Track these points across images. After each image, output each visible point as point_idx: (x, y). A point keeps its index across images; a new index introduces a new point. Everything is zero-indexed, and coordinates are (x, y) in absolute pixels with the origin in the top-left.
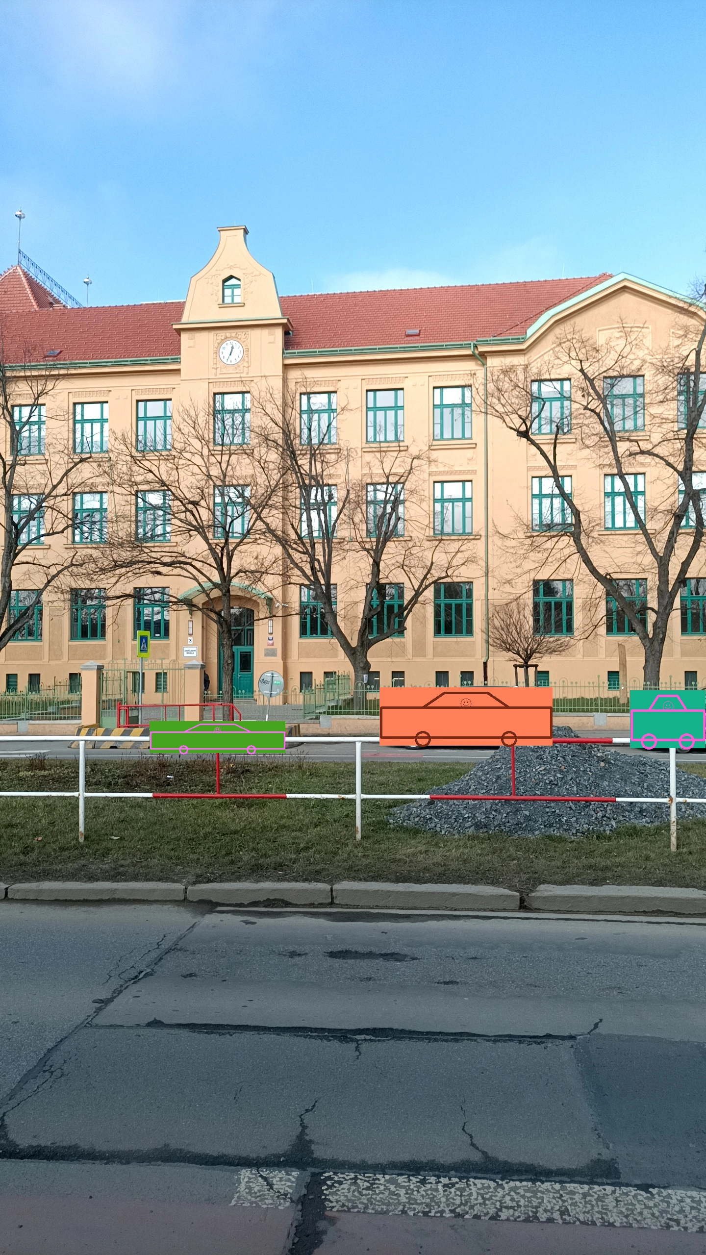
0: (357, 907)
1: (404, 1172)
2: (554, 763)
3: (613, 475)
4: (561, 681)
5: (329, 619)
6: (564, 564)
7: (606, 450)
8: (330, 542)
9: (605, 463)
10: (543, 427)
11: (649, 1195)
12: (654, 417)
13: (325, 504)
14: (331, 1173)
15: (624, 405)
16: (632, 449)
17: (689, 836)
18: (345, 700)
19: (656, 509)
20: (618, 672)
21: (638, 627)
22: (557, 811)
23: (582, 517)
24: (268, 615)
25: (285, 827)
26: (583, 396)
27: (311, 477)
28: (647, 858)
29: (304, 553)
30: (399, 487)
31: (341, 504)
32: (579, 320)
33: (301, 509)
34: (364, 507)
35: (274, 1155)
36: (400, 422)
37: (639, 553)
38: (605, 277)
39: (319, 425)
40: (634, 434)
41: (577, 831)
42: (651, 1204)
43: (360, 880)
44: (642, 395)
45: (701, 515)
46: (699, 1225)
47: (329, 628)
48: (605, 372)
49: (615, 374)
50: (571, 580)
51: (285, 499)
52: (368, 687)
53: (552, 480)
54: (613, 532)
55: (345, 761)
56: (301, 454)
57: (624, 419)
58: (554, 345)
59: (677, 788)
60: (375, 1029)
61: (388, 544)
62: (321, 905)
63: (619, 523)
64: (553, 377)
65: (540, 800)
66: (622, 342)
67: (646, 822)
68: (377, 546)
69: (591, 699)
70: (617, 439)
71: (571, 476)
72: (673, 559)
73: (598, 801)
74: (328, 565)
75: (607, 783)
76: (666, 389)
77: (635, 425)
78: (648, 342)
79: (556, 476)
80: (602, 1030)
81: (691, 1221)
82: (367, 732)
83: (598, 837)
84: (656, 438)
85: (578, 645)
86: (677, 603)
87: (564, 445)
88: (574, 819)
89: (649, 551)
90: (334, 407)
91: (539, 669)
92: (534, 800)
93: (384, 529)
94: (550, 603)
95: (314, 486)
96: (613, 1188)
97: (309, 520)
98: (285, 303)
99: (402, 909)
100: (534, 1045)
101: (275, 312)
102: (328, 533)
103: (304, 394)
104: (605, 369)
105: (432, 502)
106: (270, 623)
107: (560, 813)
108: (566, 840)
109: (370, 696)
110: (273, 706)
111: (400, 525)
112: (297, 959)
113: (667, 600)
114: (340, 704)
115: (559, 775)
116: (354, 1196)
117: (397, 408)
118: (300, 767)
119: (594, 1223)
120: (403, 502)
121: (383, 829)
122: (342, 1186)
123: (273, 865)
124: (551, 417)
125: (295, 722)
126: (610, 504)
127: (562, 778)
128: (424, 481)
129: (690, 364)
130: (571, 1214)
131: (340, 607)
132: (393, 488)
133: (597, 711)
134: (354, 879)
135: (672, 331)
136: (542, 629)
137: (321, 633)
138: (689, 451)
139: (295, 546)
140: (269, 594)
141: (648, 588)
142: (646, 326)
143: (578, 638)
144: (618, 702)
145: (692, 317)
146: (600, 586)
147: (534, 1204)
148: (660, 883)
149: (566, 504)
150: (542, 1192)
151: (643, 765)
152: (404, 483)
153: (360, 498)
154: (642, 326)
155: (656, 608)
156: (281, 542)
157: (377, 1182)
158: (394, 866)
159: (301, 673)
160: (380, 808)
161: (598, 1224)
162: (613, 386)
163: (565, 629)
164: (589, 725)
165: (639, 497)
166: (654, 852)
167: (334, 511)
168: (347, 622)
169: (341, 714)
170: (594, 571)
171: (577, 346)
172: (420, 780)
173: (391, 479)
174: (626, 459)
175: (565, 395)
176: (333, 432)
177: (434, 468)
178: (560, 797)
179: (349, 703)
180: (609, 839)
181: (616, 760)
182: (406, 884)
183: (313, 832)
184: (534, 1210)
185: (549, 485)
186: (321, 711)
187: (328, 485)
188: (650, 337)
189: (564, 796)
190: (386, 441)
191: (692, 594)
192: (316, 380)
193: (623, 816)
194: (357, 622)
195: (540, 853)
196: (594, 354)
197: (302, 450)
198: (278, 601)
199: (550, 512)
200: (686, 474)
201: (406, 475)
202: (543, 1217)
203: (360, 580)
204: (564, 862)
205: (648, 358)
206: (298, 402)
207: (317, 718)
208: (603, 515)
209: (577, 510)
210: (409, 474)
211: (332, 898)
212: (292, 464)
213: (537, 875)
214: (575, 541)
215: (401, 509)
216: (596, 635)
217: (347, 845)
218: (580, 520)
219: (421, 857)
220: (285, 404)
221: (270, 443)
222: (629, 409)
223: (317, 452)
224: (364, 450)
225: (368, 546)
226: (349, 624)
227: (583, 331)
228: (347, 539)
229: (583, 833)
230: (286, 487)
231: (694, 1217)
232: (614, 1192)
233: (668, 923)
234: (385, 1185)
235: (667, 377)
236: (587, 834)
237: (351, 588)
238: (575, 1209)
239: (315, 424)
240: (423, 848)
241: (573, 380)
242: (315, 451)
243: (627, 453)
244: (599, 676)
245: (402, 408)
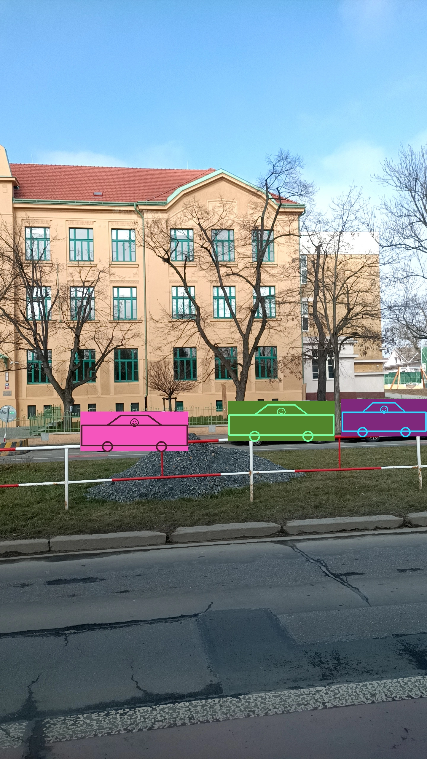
0: (66, 551)
1: (95, 711)
2: (186, 455)
3: (217, 287)
4: (190, 407)
5: (47, 372)
6: (191, 338)
7: (214, 272)
8: (46, 323)
9: (213, 279)
10: (178, 257)
11: (238, 700)
12: (240, 254)
13: (43, 298)
14: (49, 719)
15: (223, 246)
16: (228, 272)
17: (260, 493)
18: (58, 423)
19: (241, 307)
20: (221, 401)
21: (232, 375)
22: (188, 483)
23: (201, 311)
24: (5, 369)
25: (18, 505)
26: (200, 239)
27: (34, 281)
28: (238, 507)
29: (29, 329)
30: (91, 289)
31: (54, 299)
32: (197, 195)
33: (27, 301)
34: (69, 301)
35: (11, 714)
36: (91, 249)
37: (233, 332)
38: (211, 171)
39: (38, 248)
40: (229, 263)
41: (199, 494)
42: (240, 704)
43: (68, 534)
44: (233, 241)
45: (265, 311)
46: (265, 711)
47: (47, 377)
48: (212, 226)
49: (218, 228)
50: (195, 348)
51: (16, 294)
52: (73, 414)
53: (183, 288)
54: (218, 320)
55: (58, 461)
56: (26, 266)
57: (223, 254)
58: (183, 208)
59: (254, 466)
60: (77, 626)
61: (85, 324)
62: (42, 553)
63: (221, 315)
64: (183, 227)
65: (178, 477)
66: (221, 209)
67: (237, 486)
68: (78, 325)
69: (207, 417)
70: (220, 266)
71: (194, 286)
72: (251, 335)
73: (210, 476)
74: (46, 337)
75: (216, 465)
76: (246, 238)
77: (230, 258)
78: (235, 211)
79: (186, 286)
80: (213, 608)
81: (261, 710)
82: (72, 442)
83: (211, 497)
84: (241, 266)
85: (199, 385)
86: (253, 361)
87: (190, 268)
88: (197, 487)
89: (238, 331)
90: (48, 237)
91: (177, 400)
92: (174, 478)
93: (82, 315)
94: (183, 361)
95: (36, 287)
96: (219, 699)
97: (33, 308)
98: (13, 168)
99: (95, 550)
100: (174, 623)
101: (7, 173)
102: (45, 317)
103: (28, 227)
104: (212, 224)
105: (112, 299)
106: (7, 374)
107: (190, 485)
108: (193, 500)
109: (74, 420)
110: (9, 428)
111: (92, 313)
112: (26, 588)
113: (248, 359)
114: (55, 425)
115: (189, 462)
116: (64, 731)
117: (89, 240)
118: (28, 466)
119: (208, 721)
120: (94, 299)
121: (83, 501)
122: (56, 726)
123: (9, 530)
124: (182, 251)
125: (25, 437)
126: (216, 303)
127: (191, 464)
128: (107, 286)
129: (258, 224)
130: (196, 718)
131: (54, 364)
132: (87, 290)
133: (210, 424)
134: (64, 534)
135: (248, 205)
136: (179, 377)
137: (42, 381)
138: (259, 274)
139: (23, 325)
140: (6, 356)
141: (238, 352)
142: (234, 201)
143: (199, 381)
144: (222, 418)
145: (259, 198)
146: (211, 351)
147: (174, 716)
148: (244, 521)
149: (192, 303)
150: (179, 709)
151: (235, 453)
152: (94, 287)
153: (66, 295)
154: (232, 201)
155: (242, 364)
156: (13, 322)
157: (79, 719)
158: (89, 524)
159: (28, 406)
160: (81, 489)
161: (211, 721)
162: (217, 235)
163: (192, 376)
164: (206, 432)
165: (232, 300)
166: (241, 503)
167: (49, 303)
168: (58, 373)
169: (55, 431)
170: (208, 342)
171: (196, 210)
172: (106, 470)
173: (86, 284)
174: (225, 277)
175: (190, 238)
176: (47, 253)
177: (113, 279)
178: (189, 475)
179: (61, 425)
180: (217, 497)
181: (220, 451)
182: (97, 534)
183: (37, 507)
184: (174, 720)
185: (181, 291)
186: (42, 430)
187: (45, 286)
188: (236, 208)
189: (191, 474)
190: (82, 260)
191: (261, 356)
192: (35, 219)
193: (225, 484)
194: (65, 373)
195: (178, 509)
196: (206, 215)
197: (27, 263)
198: (12, 360)
199: (182, 307)
200: (257, 287)
201: (95, 282)
202: (179, 723)
203: (67, 347)
204: (192, 513)
205: (236, 220)
206: (24, 232)
207: (40, 435)
208: (212, 310)
209: (198, 306)
210: (97, 281)
211: (50, 548)
212: (20, 272)
213: (176, 522)
214: (197, 325)
215: (92, 303)
216: (210, 379)
217: (59, 513)
218: (200, 312)
219: (106, 517)
220: (15, 233)
221: (4, 257)
222: (226, 248)
223: (37, 265)
224: (68, 265)
225: (72, 326)
226: (60, 374)
227: (200, 201)
228: (58, 321)
229: (202, 495)
230: (16, 287)
231: (263, 708)
232: (219, 701)
233: (249, 543)
234: (83, 721)
235: (246, 231)
236: (204, 495)
237: (61, 352)
238: (197, 715)
239: (35, 247)
240: (107, 511)
241: (194, 230)
242: (36, 264)
243: (225, 274)
244: (211, 403)
245: (92, 240)
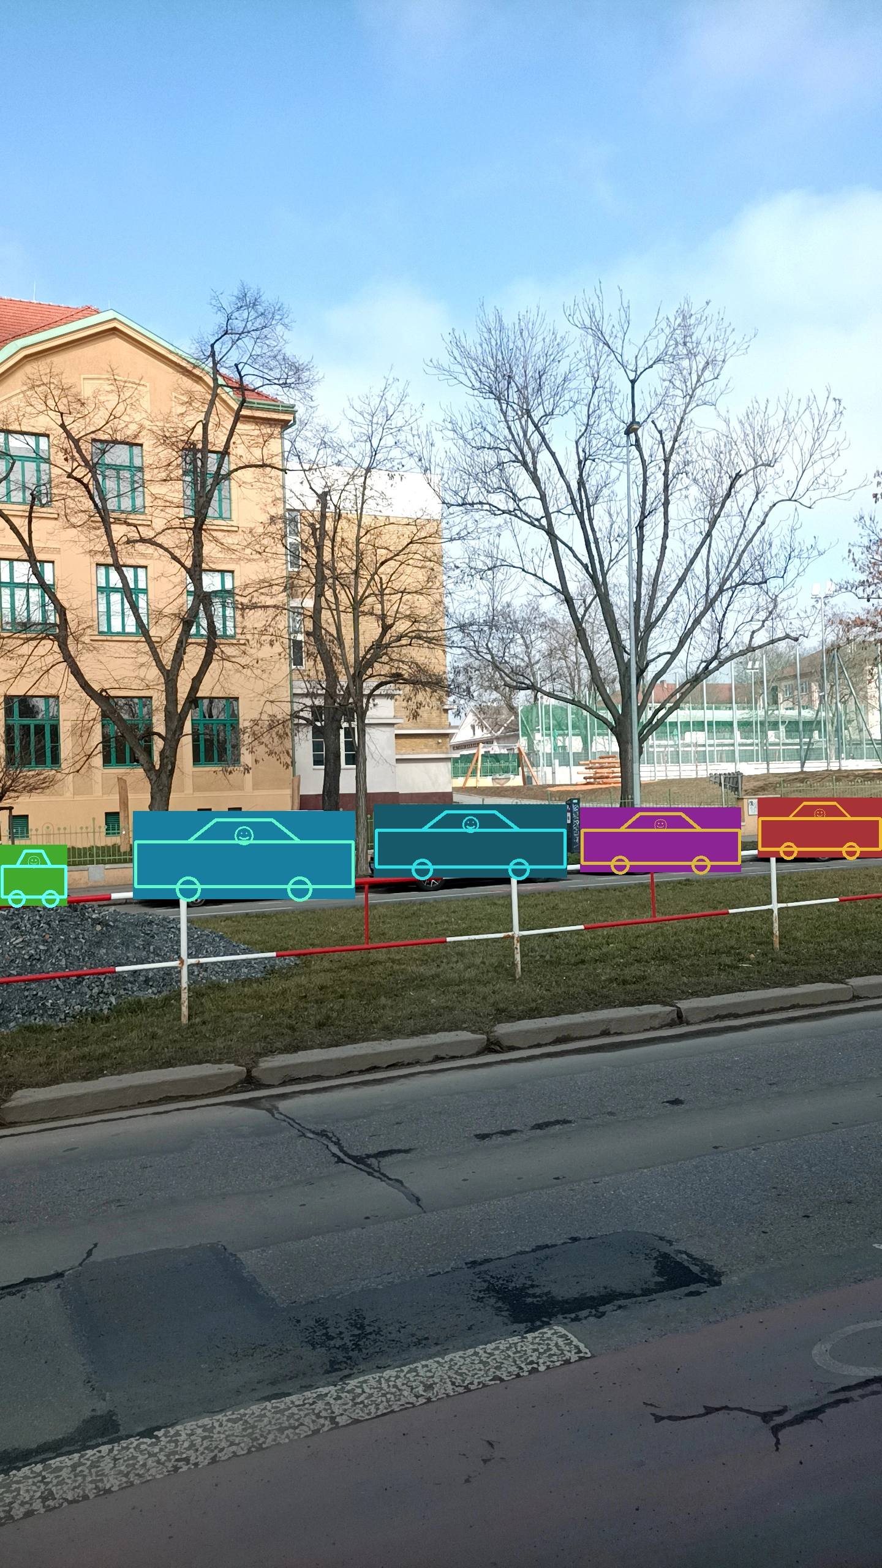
2: (35, 931)
3: (107, 566)
4: (45, 828)
6: (46, 676)
7: (98, 532)
9: (96, 549)
10: (13, 494)
11: (154, 1440)
12: (156, 498)
15: (119, 478)
16: (130, 535)
17: (202, 1004)
19: (160, 613)
20: (118, 813)
21: (142, 757)
22: (40, 994)
23: (69, 616)
26: (66, 460)
28: (154, 1036)
32: (58, 360)
37: (142, 665)
38: (88, 311)
40: (131, 517)
41: (67, 1015)
42: (156, 1449)
44: (141, 469)
45: (213, 622)
46: (212, 1454)
48: (93, 432)
49: (106, 437)
50: (57, 697)
53: (27, 565)
54: (109, 638)
57: (119, 496)
58: (25, 388)
59: (189, 948)
63: (116, 626)
64: (24, 429)
65: (17, 981)
66: (113, 399)
67: (153, 992)
69: (85, 849)
70: (112, 520)
71: (53, 562)
72: (182, 673)
73: (93, 974)
75: (104, 951)
76: (169, 465)
77: (134, 505)
78: (146, 403)
79: (32, 560)
80: (98, 1256)
81: (202, 1453)
83: (93, 1020)
84: (159, 524)
85: (67, 780)
86: (188, 727)
87: (42, 520)
88: (63, 1000)
89: (154, 663)
91: (15, 812)
92: (7, 983)
94: (28, 726)
96: (110, 1446)
100: (8, 1298)
104: (94, 429)
107: (44, 996)
108: (51, 1029)
113: (176, 723)
115: (42, 947)
119: (86, 1497)
124: (23, 482)
126: (105, 601)
127: (46, 951)
129: (197, 438)
130: (57, 1496)
133: (92, 863)
135: (174, 394)
136: (18, 760)
138: (198, 545)
141: (154, 708)
142: (142, 383)
143: (67, 771)
144: (119, 851)
145: (197, 383)
146: (94, 705)
147: (7, 1501)
148: (169, 1064)
149: (47, 598)
150: (18, 1482)
151: (149, 924)
154: (138, 382)
155: (163, 733)
161: (91, 1496)
162: (104, 452)
163: (49, 760)
164: (82, 882)
165: (141, 596)
166: (161, 1028)
170: (85, 686)
171: (55, 393)
174: (123, 546)
175: (41, 454)
178: (44, 975)
180: (107, 1019)
181: (115, 921)
184: (7, 1508)
185: (22, 572)
188: (148, 397)
189: (48, 973)
191: (205, 717)
193: (125, 989)
195: (16, 1050)
196: (78, 407)
199: (25, 606)
200: (196, 572)
202: (18, 1512)
204: (49, 1057)
205: (147, 423)
208: (95, 615)
209: (62, 606)
213: (12, 1079)
214: (60, 647)
216: (90, 767)
218: (66, 620)
222: (125, 484)
227: (64, 376)
229: (74, 1016)
231: (206, 1448)
232: (111, 1451)
233: (178, 1110)
235: (170, 451)
236: (77, 1017)
238: (62, 1489)
241: (51, 437)
243: (125, 539)
244: (94, 819)
